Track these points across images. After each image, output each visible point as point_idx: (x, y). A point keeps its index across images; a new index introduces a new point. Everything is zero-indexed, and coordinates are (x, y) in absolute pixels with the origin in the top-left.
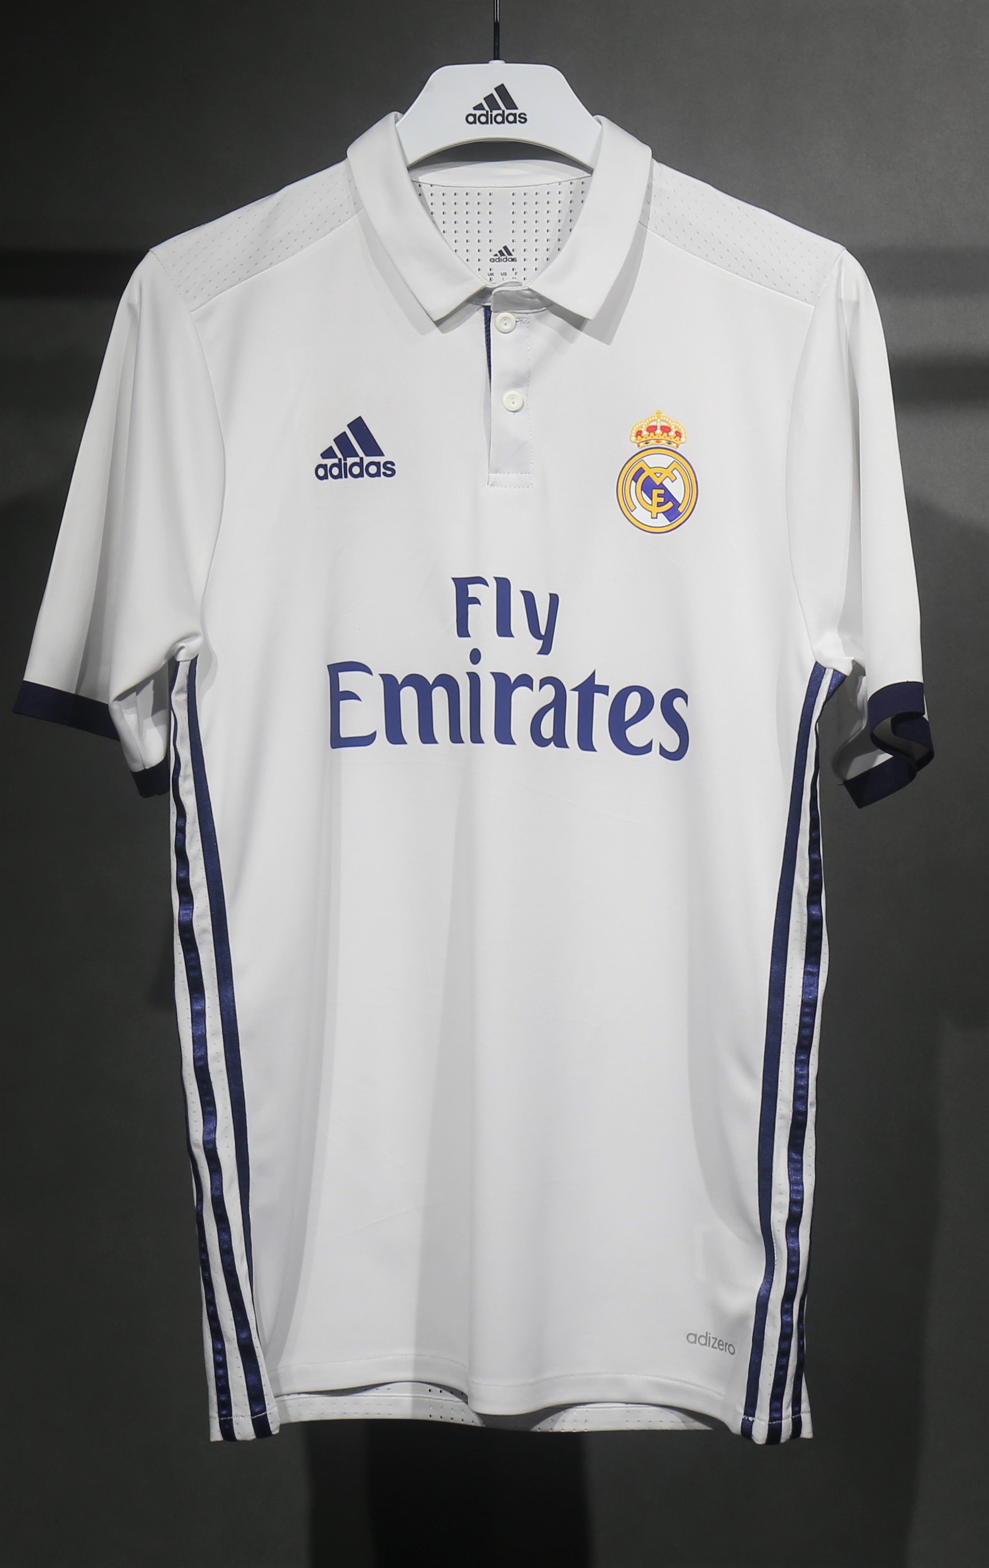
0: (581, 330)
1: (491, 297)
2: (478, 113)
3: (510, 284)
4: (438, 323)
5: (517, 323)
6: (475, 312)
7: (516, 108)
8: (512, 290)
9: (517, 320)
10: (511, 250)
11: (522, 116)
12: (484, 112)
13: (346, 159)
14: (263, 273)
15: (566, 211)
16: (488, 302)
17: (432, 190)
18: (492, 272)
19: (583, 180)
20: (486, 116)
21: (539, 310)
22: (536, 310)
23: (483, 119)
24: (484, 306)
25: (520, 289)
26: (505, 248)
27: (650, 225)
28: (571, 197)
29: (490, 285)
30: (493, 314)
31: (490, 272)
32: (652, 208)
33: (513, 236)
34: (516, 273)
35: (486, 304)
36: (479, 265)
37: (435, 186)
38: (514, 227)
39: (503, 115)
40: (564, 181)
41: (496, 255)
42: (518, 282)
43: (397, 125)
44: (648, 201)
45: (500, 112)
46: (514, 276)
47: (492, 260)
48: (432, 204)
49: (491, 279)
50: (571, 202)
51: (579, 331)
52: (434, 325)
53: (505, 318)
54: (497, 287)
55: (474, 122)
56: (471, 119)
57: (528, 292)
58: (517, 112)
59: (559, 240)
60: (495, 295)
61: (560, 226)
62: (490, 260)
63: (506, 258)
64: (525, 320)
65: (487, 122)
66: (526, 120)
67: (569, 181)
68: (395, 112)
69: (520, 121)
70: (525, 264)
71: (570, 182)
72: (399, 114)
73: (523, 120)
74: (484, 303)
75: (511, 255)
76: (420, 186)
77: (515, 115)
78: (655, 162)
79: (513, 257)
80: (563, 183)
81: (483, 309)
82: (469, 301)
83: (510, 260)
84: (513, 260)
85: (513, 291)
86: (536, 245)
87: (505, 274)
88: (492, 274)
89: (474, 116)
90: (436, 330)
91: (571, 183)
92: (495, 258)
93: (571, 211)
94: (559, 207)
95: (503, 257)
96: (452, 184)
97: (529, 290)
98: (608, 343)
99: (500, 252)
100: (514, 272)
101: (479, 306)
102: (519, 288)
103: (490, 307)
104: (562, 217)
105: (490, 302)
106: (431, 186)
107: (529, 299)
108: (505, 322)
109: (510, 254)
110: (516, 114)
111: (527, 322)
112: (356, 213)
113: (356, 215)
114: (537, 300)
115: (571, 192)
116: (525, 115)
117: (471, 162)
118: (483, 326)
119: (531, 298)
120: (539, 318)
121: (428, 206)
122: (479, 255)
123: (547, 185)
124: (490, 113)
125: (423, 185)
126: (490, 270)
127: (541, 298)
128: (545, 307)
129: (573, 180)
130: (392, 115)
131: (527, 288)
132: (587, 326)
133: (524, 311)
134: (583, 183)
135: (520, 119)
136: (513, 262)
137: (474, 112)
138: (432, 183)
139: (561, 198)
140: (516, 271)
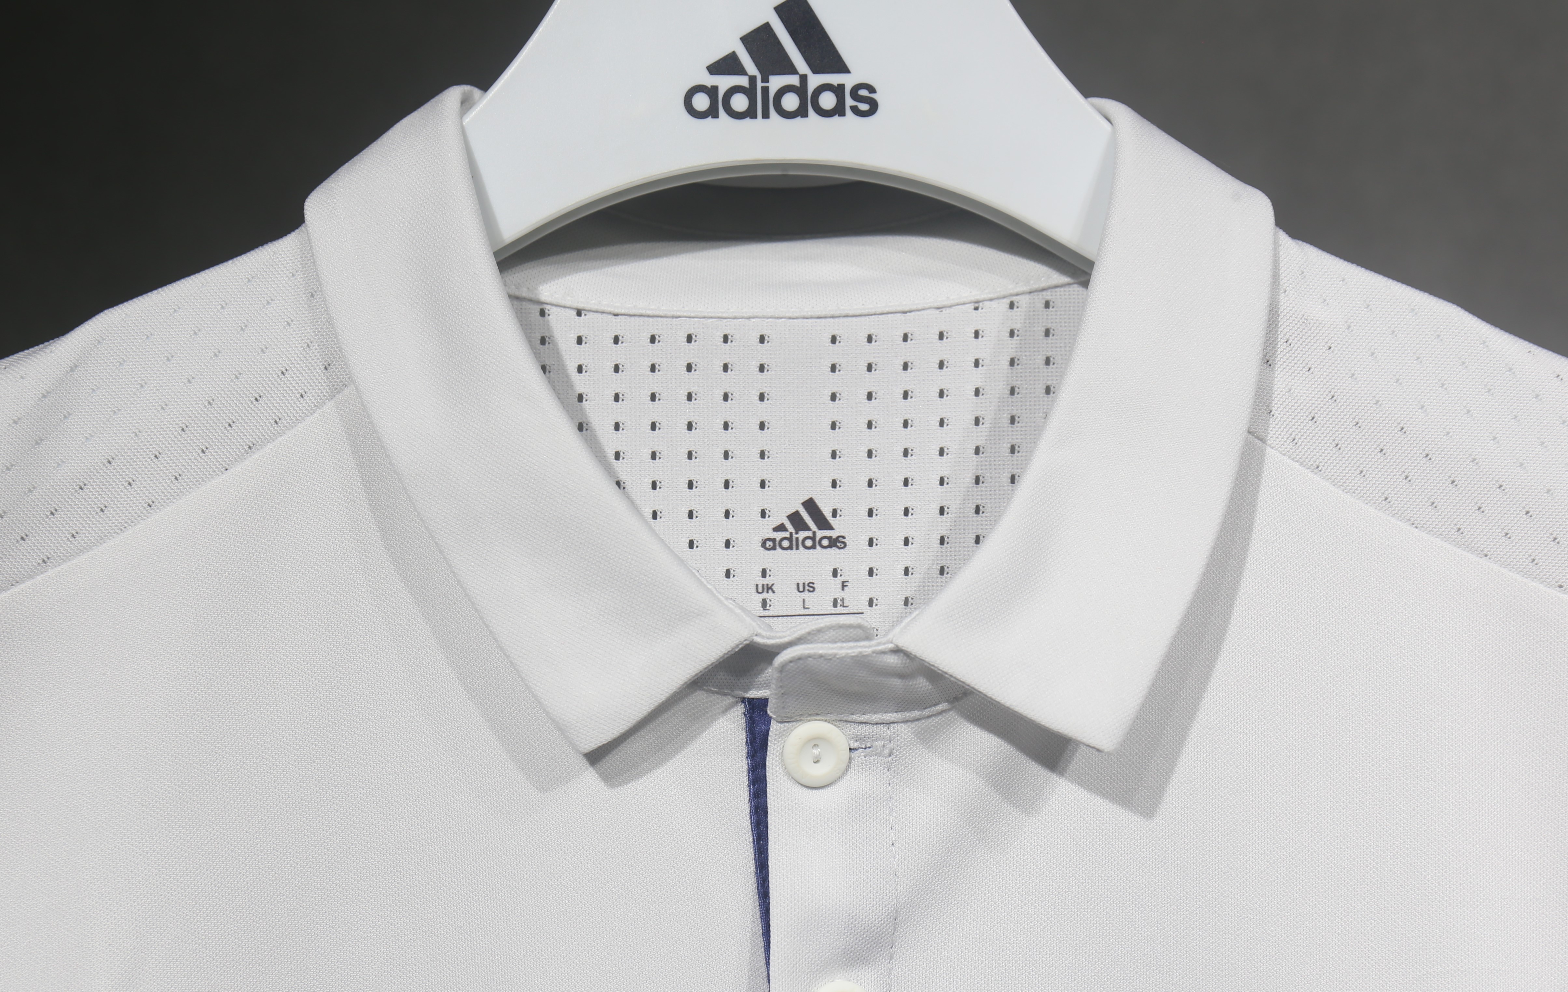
0: (1061, 773)
1: (770, 673)
2: (724, 83)
3: (832, 633)
4: (595, 757)
5: (855, 754)
6: (714, 718)
7: (844, 69)
8: (843, 652)
9: (855, 745)
10: (828, 514)
11: (863, 93)
12: (743, 81)
13: (302, 228)
14: (16, 589)
15: (996, 389)
16: (759, 688)
17: (581, 326)
18: (767, 581)
19: (1047, 295)
20: (750, 92)
21: (926, 712)
22: (916, 714)
23: (740, 102)
24: (743, 700)
25: (868, 651)
26: (810, 505)
27: (1275, 432)
28: (1010, 348)
29: (766, 638)
30: (774, 727)
31: (761, 581)
32: (1281, 380)
33: (834, 469)
34: (844, 585)
35: (753, 694)
36: (728, 559)
37: (590, 315)
38: (835, 440)
39: (801, 90)
40: (991, 300)
41: (781, 528)
42: (859, 626)
43: (468, 119)
44: (1268, 362)
45: (794, 80)
46: (839, 594)
47: (769, 544)
48: (580, 369)
49: (764, 603)
50: (1012, 362)
51: (1054, 777)
52: (584, 762)
53: (815, 742)
54: (791, 644)
55: (712, 112)
56: (701, 102)
57: (893, 660)
58: (848, 81)
59: (977, 480)
60: (782, 668)
61: (979, 437)
62: (764, 545)
63: (813, 538)
64: (879, 744)
65: (750, 113)
66: (874, 107)
67: (1004, 297)
68: (467, 88)
69: (855, 110)
70: (871, 557)
71: (1007, 301)
72: (476, 92)
73: (864, 107)
74: (746, 691)
75: (828, 526)
76: (542, 313)
77: (839, 90)
78: (1283, 236)
79: (833, 534)
80: (987, 303)
81: (740, 709)
82: (697, 683)
83: (825, 542)
84: (836, 543)
85: (842, 659)
86: (907, 497)
87: (810, 587)
88: (769, 588)
89: (712, 92)
90: (590, 777)
91: (1012, 306)
92: (779, 535)
93: (1012, 391)
94: (977, 378)
95: (802, 535)
96: (642, 306)
97: (897, 651)
98: (1148, 810)
99: (795, 518)
100: (839, 580)
101: (729, 700)
102: (864, 648)
103: (764, 702)
104: (987, 408)
105: (767, 685)
106: (579, 313)
107: (897, 682)
108: (816, 751)
109: (823, 523)
110: (841, 87)
111: (887, 751)
112: (332, 397)
113: (330, 404)
114: (922, 684)
115: (1012, 334)
116: (872, 90)
117: (703, 244)
118: (742, 764)
119: (902, 676)
120: (926, 738)
121: (567, 376)
122: (728, 529)
123: (937, 311)
124: (760, 85)
125: (552, 311)
126: (764, 573)
127: (934, 675)
128: (948, 701)
129: (1017, 295)
130: (453, 95)
131: (891, 646)
132: (1078, 761)
133: (876, 717)
134: (1047, 305)
135: (854, 103)
136: (833, 551)
137: (710, 80)
138: (580, 306)
139: (982, 349)
140: (843, 579)
